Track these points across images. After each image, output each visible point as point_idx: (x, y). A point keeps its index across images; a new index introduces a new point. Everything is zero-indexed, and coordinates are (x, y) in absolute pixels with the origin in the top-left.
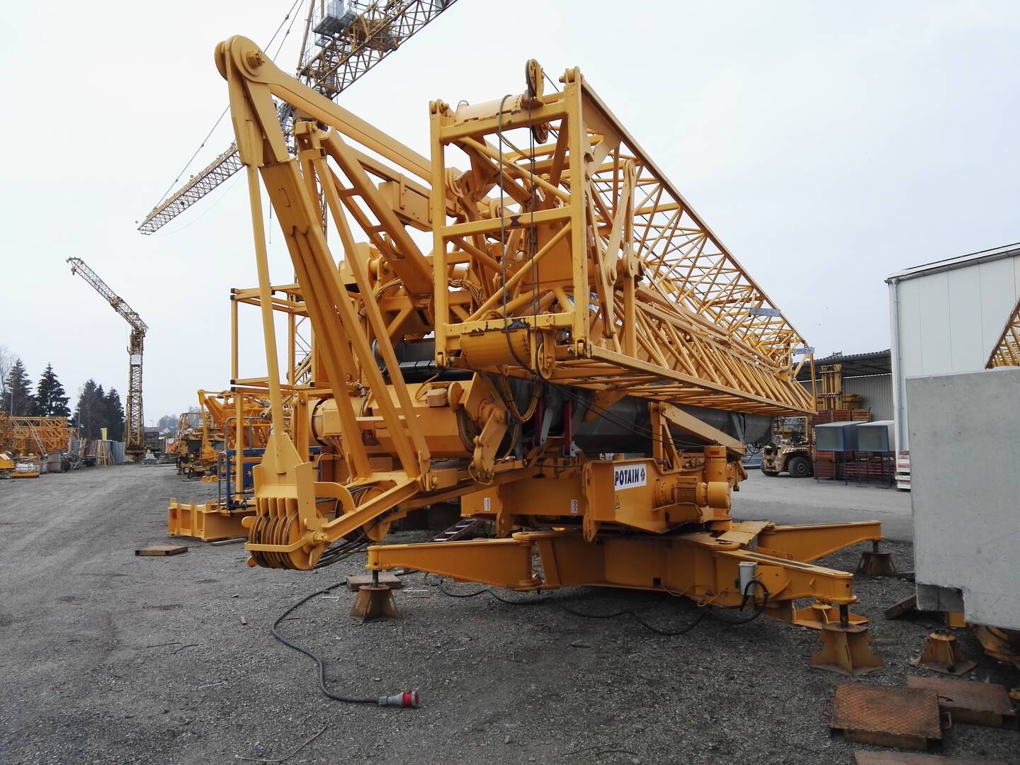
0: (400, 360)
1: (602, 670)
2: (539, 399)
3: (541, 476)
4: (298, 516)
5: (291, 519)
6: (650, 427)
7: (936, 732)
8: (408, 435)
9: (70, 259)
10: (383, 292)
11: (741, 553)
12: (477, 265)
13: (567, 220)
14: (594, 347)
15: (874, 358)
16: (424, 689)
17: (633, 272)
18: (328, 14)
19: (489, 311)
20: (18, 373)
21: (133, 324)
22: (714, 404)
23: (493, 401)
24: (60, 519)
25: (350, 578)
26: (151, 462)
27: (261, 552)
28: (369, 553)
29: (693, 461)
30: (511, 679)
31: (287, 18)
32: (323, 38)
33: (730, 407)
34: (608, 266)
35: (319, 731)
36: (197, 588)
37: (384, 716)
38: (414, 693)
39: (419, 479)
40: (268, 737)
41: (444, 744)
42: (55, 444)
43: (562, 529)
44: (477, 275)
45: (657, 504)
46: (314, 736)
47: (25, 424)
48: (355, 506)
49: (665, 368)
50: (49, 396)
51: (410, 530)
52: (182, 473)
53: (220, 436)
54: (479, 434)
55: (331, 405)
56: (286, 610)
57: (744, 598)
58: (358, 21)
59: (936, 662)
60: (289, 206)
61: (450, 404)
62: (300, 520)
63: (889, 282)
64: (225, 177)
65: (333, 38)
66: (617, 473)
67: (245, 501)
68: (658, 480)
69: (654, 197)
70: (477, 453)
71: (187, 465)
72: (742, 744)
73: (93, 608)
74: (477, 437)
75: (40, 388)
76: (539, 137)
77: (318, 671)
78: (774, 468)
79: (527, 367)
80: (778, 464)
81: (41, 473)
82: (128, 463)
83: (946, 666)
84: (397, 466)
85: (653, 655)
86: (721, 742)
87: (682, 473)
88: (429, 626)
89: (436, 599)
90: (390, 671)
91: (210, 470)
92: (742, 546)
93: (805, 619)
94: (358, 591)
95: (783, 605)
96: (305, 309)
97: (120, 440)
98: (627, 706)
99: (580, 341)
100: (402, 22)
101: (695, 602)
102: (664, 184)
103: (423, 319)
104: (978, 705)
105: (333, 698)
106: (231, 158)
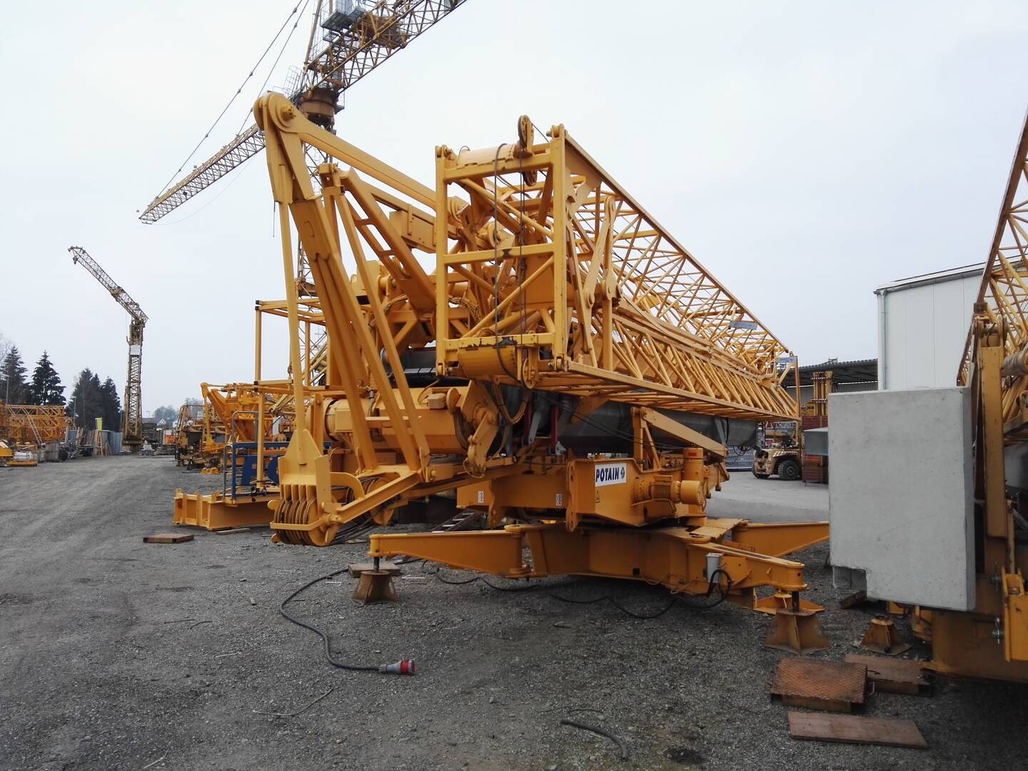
0: (405, 366)
1: (580, 646)
2: (528, 403)
3: (530, 472)
4: (316, 500)
5: (310, 503)
6: (632, 431)
7: (859, 697)
8: (411, 433)
9: (72, 248)
10: (391, 307)
11: (711, 546)
12: (474, 287)
13: (550, 254)
14: (571, 363)
15: (868, 365)
16: (419, 660)
17: (611, 296)
18: (337, 10)
19: (483, 329)
20: (13, 360)
21: (132, 313)
22: (695, 410)
23: (486, 405)
24: (64, 507)
25: (351, 565)
26: (148, 453)
27: (284, 530)
28: (372, 541)
29: (673, 462)
30: (497, 653)
31: (295, 11)
32: (331, 33)
33: (711, 412)
34: (587, 291)
35: (326, 692)
36: (207, 573)
37: (384, 681)
38: (410, 661)
39: (419, 472)
40: (281, 696)
41: (436, 703)
42: (52, 433)
43: (553, 522)
44: (475, 295)
45: (635, 500)
46: (321, 696)
47: (21, 412)
48: (363, 493)
49: (639, 379)
50: (45, 384)
51: (408, 523)
52: (181, 464)
53: (220, 429)
54: (473, 434)
55: (343, 405)
56: (292, 593)
57: (710, 585)
58: (367, 17)
59: (877, 644)
60: (314, 236)
61: (449, 407)
62: (318, 504)
63: (877, 293)
64: (229, 169)
65: (341, 33)
66: (598, 471)
67: (265, 489)
68: (637, 478)
69: (635, 225)
70: (471, 450)
71: (186, 457)
72: (694, 706)
73: (108, 589)
74: (471, 437)
75: (35, 376)
76: (528, 180)
77: (324, 644)
78: (764, 471)
79: (514, 377)
80: (768, 467)
81: (39, 462)
82: (125, 454)
83: (884, 648)
84: (400, 460)
85: (627, 635)
86: (676, 704)
87: (661, 473)
88: (426, 608)
89: (432, 586)
90: (389, 645)
91: (210, 462)
92: (713, 540)
93: (768, 607)
94: (359, 577)
95: (745, 593)
96: (322, 318)
97: (117, 430)
98: (598, 675)
99: (559, 358)
100: (410, 19)
101: (669, 590)
102: (642, 215)
103: (426, 330)
104: (899, 677)
105: (338, 666)
106: (236, 150)
